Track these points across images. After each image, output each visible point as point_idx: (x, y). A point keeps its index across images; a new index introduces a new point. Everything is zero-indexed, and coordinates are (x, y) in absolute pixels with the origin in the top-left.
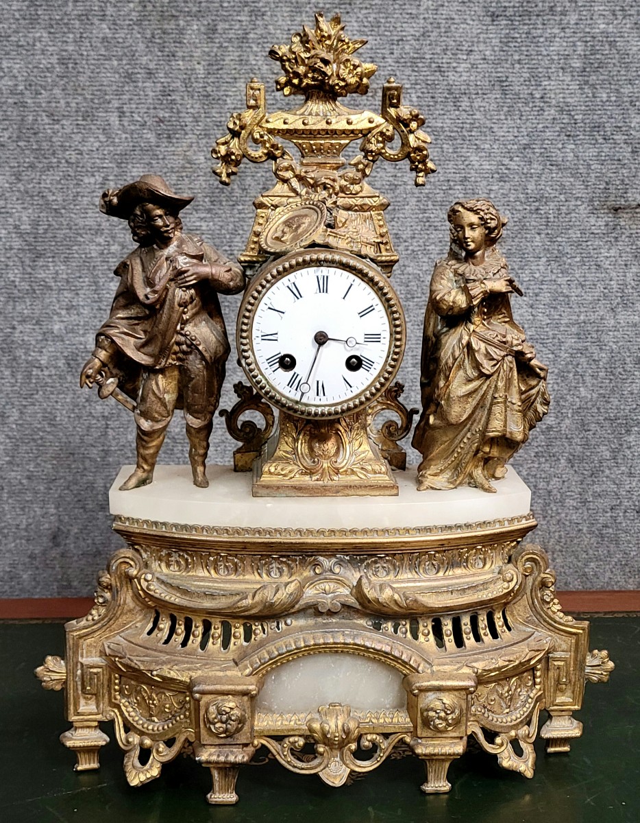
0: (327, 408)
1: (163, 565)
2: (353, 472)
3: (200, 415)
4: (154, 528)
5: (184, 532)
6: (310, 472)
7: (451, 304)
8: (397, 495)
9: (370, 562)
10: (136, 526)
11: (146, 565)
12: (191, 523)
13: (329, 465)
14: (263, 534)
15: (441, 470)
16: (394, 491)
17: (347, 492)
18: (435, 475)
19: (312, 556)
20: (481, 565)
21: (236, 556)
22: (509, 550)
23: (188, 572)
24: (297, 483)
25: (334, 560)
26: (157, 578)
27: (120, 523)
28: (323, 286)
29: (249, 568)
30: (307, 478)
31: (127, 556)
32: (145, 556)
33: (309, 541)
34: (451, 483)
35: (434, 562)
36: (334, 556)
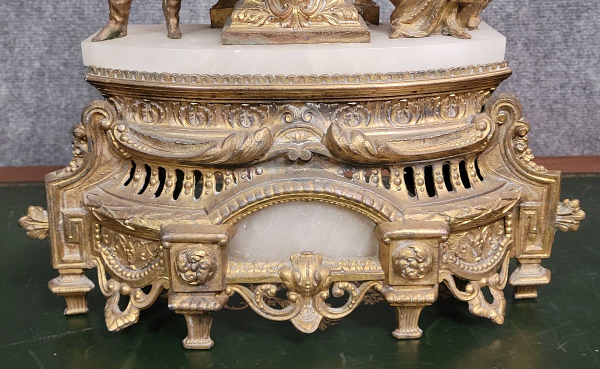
1: (137, 116)
2: (324, 19)
4: (124, 78)
5: (154, 80)
6: (279, 18)
8: (369, 41)
9: (341, 110)
10: (107, 76)
11: (121, 117)
12: (159, 72)
13: (299, 11)
14: (232, 81)
15: (414, 17)
16: (365, 38)
17: (316, 39)
18: (408, 22)
19: (282, 104)
20: (454, 114)
21: (206, 105)
22: (483, 99)
23: (161, 123)
24: (267, 30)
25: (304, 108)
26: (131, 129)
27: (92, 74)
29: (220, 117)
30: (277, 25)
31: (100, 107)
32: (119, 107)
33: (278, 88)
34: (424, 30)
35: (407, 111)
36: (305, 104)
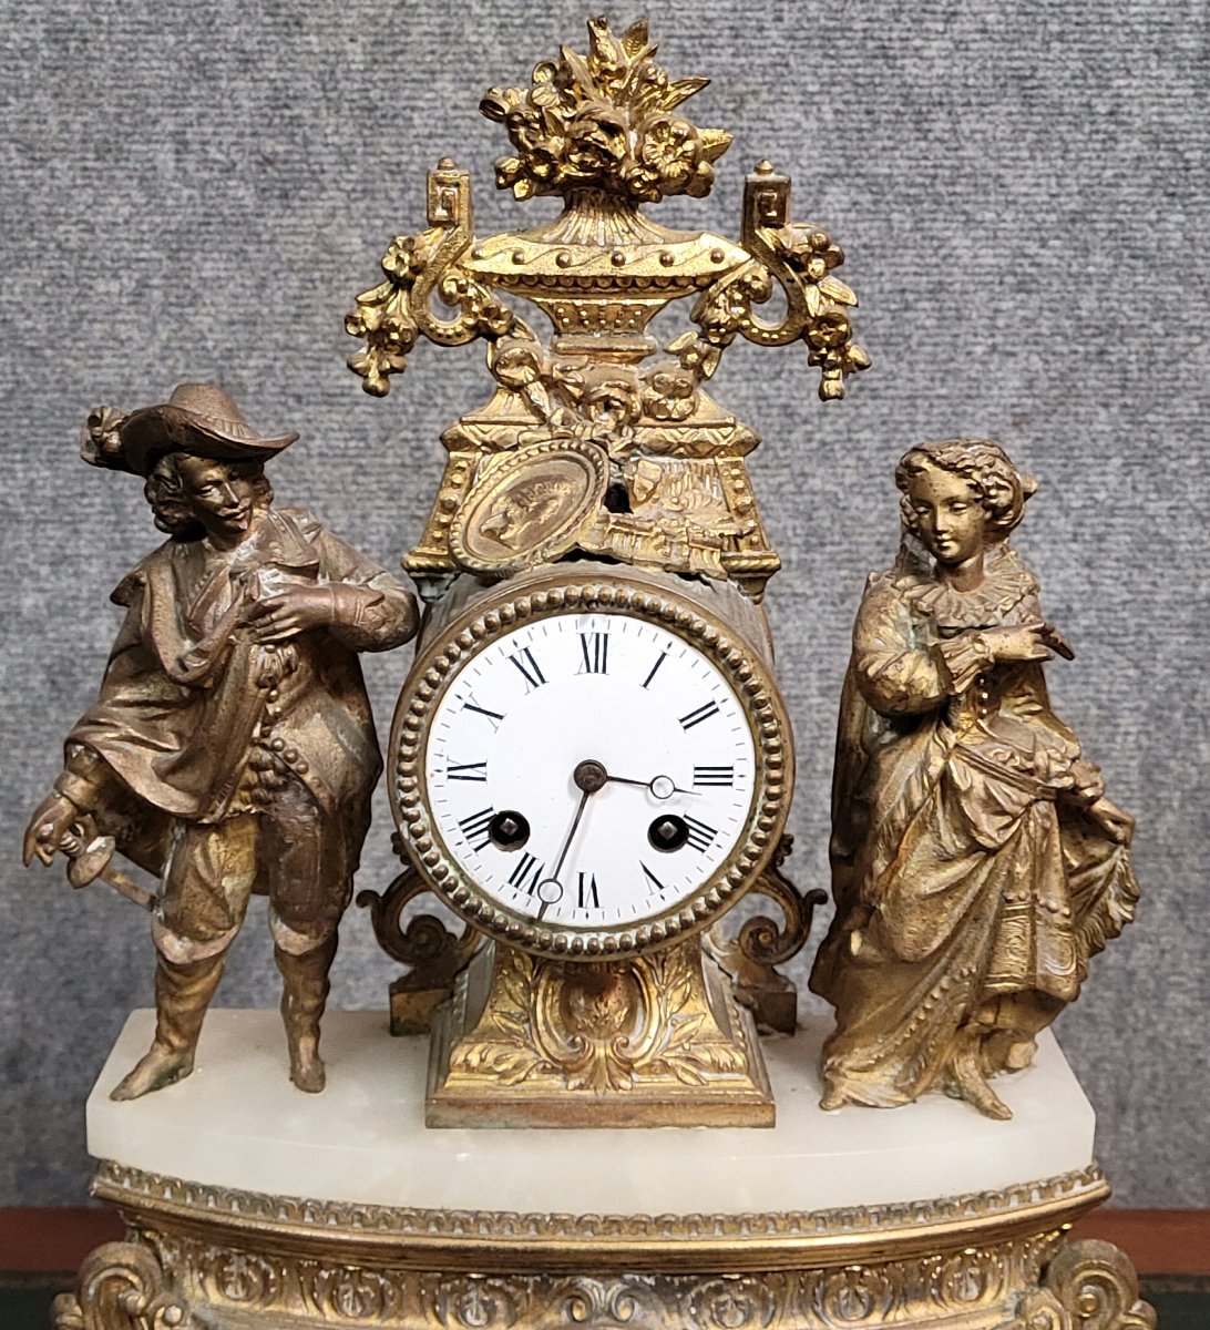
0: (603, 936)
1: (210, 1284)
2: (666, 1067)
3: (306, 926)
4: (189, 1200)
5: (260, 1213)
6: (564, 1069)
7: (903, 688)
8: (771, 1125)
9: (704, 1289)
10: (146, 1191)
11: (170, 1280)
12: (273, 1190)
13: (609, 1052)
14: (448, 1225)
15: (878, 1060)
16: (767, 1118)
17: (651, 1114)
18: (864, 1070)
19: (564, 1276)
20: (975, 1292)
21: (382, 1272)
22: (1043, 1252)
23: (268, 1304)
24: (534, 1095)
25: (617, 1287)
26: (194, 1318)
27: (109, 1181)
28: (596, 657)
29: (414, 1301)
30: (556, 1081)
31: (124, 1261)
32: (167, 1257)
33: (556, 1245)
34: (902, 1090)
35: (862, 1290)
36: (619, 1276)
